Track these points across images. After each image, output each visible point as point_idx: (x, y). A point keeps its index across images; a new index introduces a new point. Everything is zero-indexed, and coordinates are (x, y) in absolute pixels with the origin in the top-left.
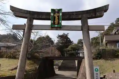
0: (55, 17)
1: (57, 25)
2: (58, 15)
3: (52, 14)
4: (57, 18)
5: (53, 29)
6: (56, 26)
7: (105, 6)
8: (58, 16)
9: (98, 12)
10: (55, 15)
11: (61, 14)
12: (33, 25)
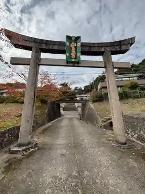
0: (71, 48)
1: (74, 58)
2: (76, 45)
3: (68, 44)
4: (73, 49)
5: (69, 65)
6: (73, 60)
7: (132, 39)
8: (76, 47)
9: (123, 45)
10: (71, 46)
11: (79, 44)
12: (41, 59)
